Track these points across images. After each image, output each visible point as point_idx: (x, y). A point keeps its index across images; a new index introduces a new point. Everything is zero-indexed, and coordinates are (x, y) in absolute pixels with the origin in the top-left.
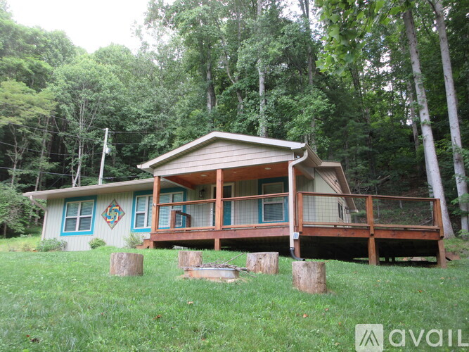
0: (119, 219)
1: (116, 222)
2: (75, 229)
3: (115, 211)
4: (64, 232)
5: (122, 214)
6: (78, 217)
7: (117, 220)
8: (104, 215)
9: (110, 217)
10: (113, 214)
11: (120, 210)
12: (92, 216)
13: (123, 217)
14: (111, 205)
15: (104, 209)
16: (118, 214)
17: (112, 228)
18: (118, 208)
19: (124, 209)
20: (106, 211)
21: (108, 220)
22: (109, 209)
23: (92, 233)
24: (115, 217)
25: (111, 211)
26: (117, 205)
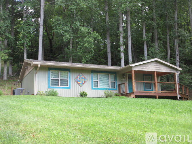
0: (85, 82)
1: (83, 84)
2: (58, 85)
3: (82, 78)
4: (50, 86)
5: (86, 80)
6: (59, 79)
7: (84, 83)
8: (76, 79)
9: (80, 81)
10: (81, 80)
11: (85, 78)
12: (68, 79)
13: (87, 82)
14: (79, 75)
15: (75, 77)
16: (84, 80)
17: (81, 87)
18: (84, 77)
19: (87, 78)
20: (77, 78)
21: (78, 82)
22: (78, 77)
23: (70, 88)
24: (82, 81)
25: (79, 78)
26: (83, 75)
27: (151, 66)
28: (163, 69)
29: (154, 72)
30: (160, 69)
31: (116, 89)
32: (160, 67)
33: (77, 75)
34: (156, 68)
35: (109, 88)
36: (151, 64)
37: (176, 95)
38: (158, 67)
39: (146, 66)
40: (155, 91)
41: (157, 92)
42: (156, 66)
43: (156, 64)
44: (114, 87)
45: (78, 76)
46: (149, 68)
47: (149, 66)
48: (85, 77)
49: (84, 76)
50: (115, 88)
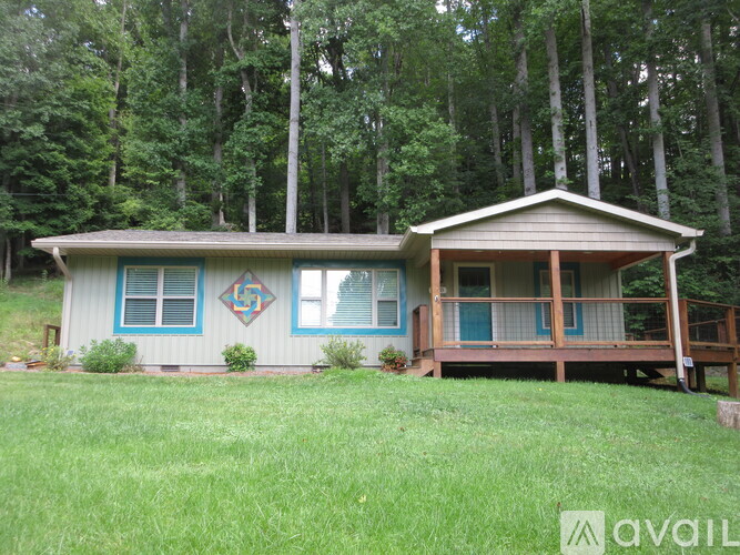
1: (257, 313)
2: (154, 322)
3: (253, 291)
4: (122, 325)
5: (270, 299)
6: (160, 298)
7: (258, 308)
8: (226, 297)
9: (242, 303)
10: (247, 298)
11: (265, 290)
12: (195, 297)
13: (273, 305)
14: (241, 280)
15: (226, 287)
16: (259, 298)
17: (247, 324)
18: (259, 287)
19: (273, 289)
20: (231, 289)
21: (236, 308)
22: (237, 286)
23: (198, 331)
24: (253, 303)
25: (242, 292)
26: (255, 280)
27: (530, 227)
28: (595, 237)
29: (549, 252)
30: (581, 237)
31: (402, 332)
32: (582, 228)
33: (235, 279)
34: (558, 237)
35: (369, 327)
36: (532, 218)
37: (671, 359)
38: (568, 228)
39: (505, 227)
40: (552, 343)
41: (560, 345)
42: (558, 228)
43: (557, 219)
44: (395, 324)
45: (236, 283)
46: (518, 236)
47: (522, 227)
48: (263, 287)
49: (259, 282)
50: (399, 327)
